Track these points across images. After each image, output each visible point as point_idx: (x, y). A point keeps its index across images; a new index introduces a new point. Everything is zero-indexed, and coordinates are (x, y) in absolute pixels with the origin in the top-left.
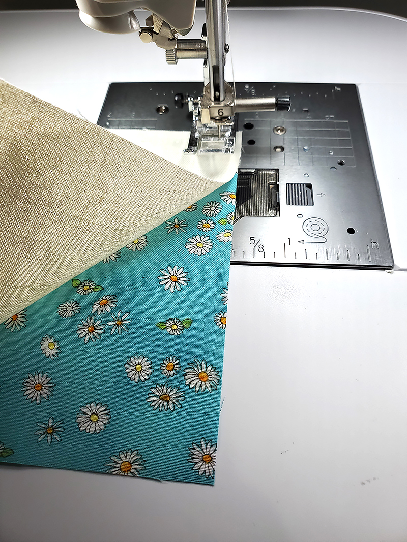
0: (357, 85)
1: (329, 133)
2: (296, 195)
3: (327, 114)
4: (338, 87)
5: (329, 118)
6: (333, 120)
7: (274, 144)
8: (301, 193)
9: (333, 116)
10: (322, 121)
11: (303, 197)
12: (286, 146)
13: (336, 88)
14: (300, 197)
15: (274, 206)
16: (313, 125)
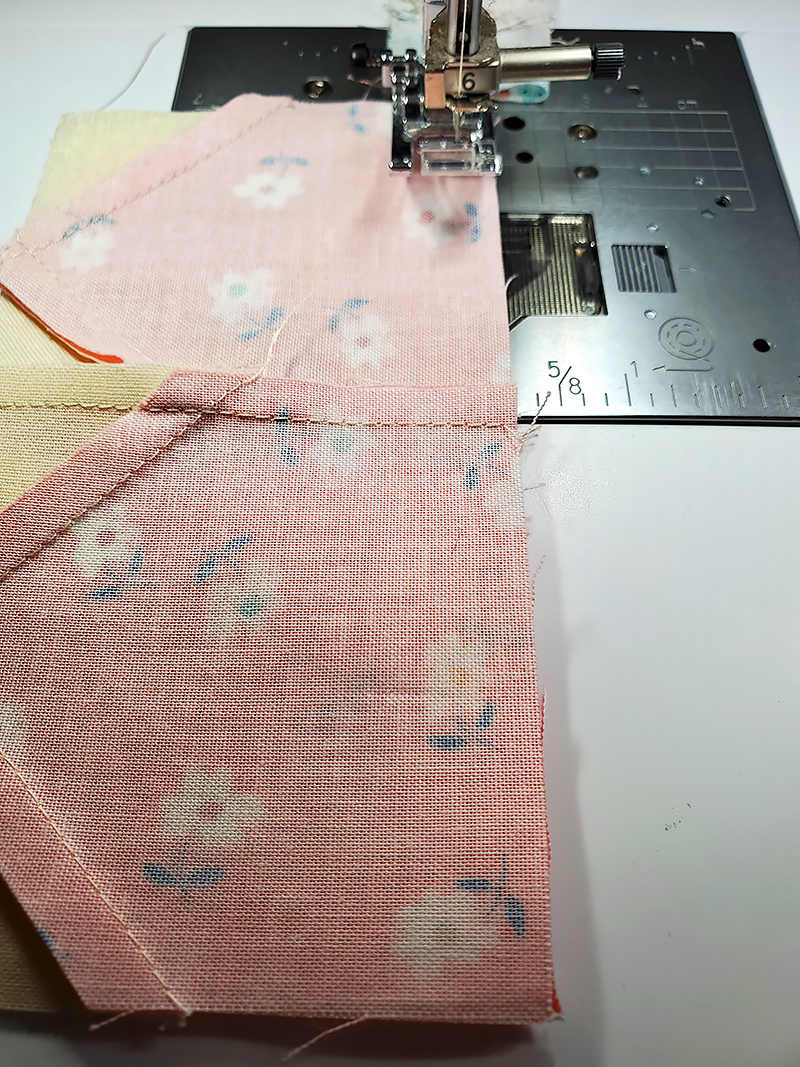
0: (738, 35)
1: (690, 139)
2: (637, 269)
3: (681, 99)
4: (697, 40)
5: (687, 106)
6: (695, 110)
7: (574, 162)
8: (646, 266)
9: (694, 103)
10: (672, 112)
11: (651, 275)
12: (601, 167)
13: (693, 39)
14: (644, 275)
15: (592, 293)
16: (655, 121)
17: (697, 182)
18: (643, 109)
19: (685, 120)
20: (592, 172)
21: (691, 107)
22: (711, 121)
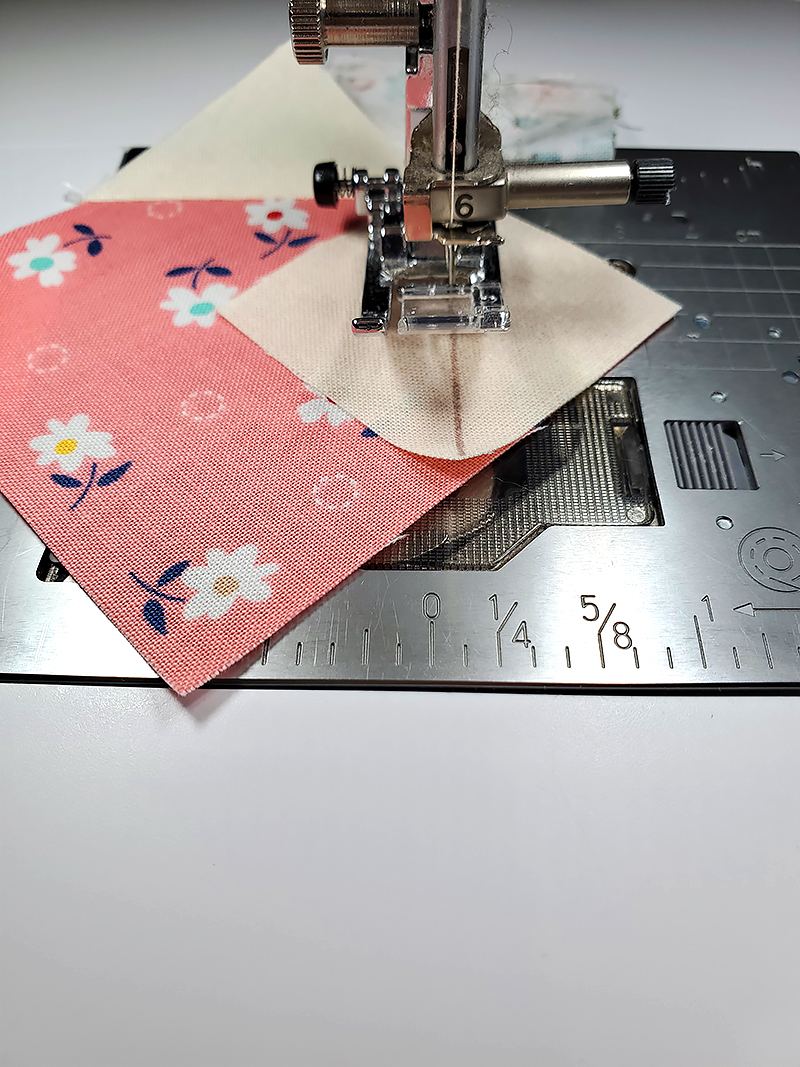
1: (756, 279)
2: (701, 456)
3: (740, 228)
4: (754, 159)
5: (748, 237)
6: (759, 242)
8: (714, 450)
9: (757, 234)
10: (730, 246)
11: (721, 463)
13: (748, 160)
14: (712, 462)
15: (640, 491)
17: (772, 334)
18: (693, 240)
19: (747, 255)
21: (753, 239)
22: (781, 257)
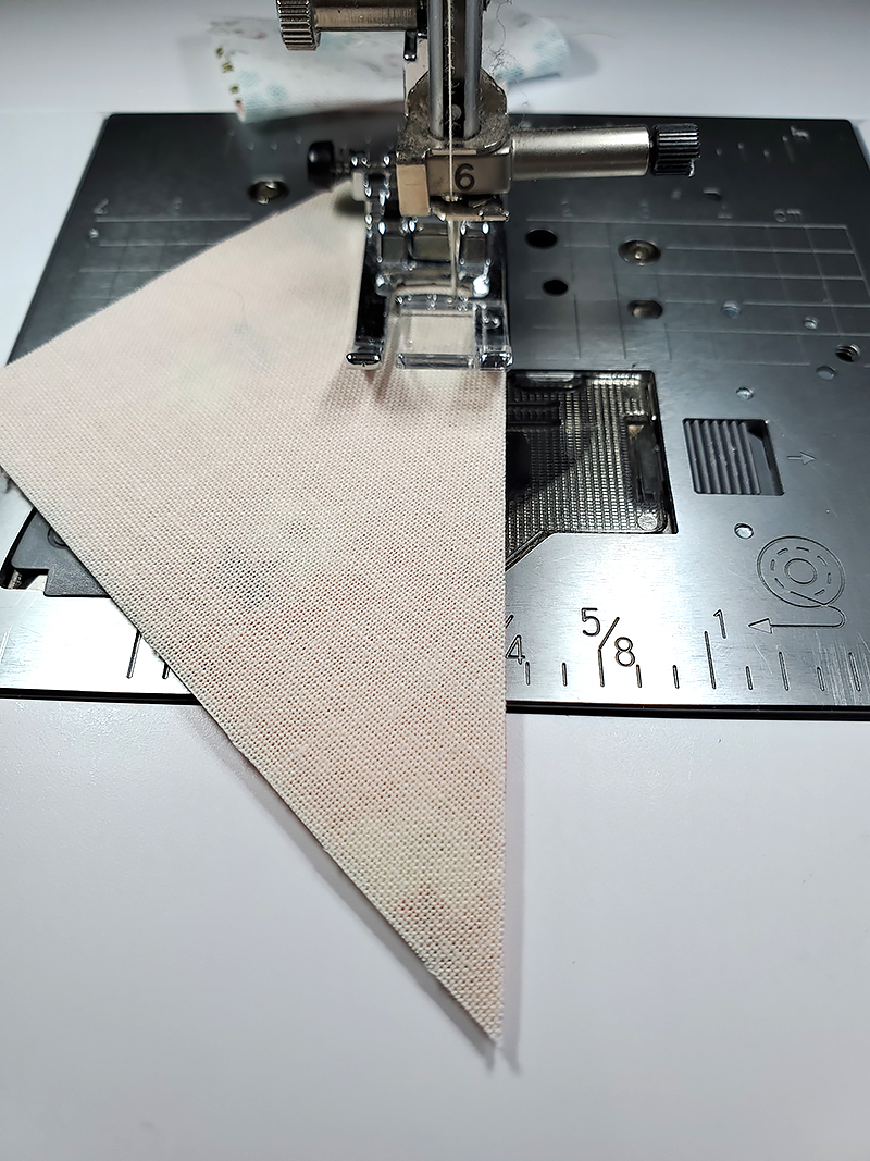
0: (854, 124)
1: (793, 263)
2: (722, 457)
4: (798, 130)
5: (788, 217)
6: (800, 222)
7: (629, 294)
8: (736, 452)
9: (798, 213)
10: (766, 226)
11: (744, 466)
12: (666, 301)
13: (793, 129)
14: (734, 465)
15: (653, 495)
16: (742, 237)
17: (808, 324)
18: (725, 220)
19: (784, 237)
20: (654, 309)
21: (792, 218)
22: (823, 239)
